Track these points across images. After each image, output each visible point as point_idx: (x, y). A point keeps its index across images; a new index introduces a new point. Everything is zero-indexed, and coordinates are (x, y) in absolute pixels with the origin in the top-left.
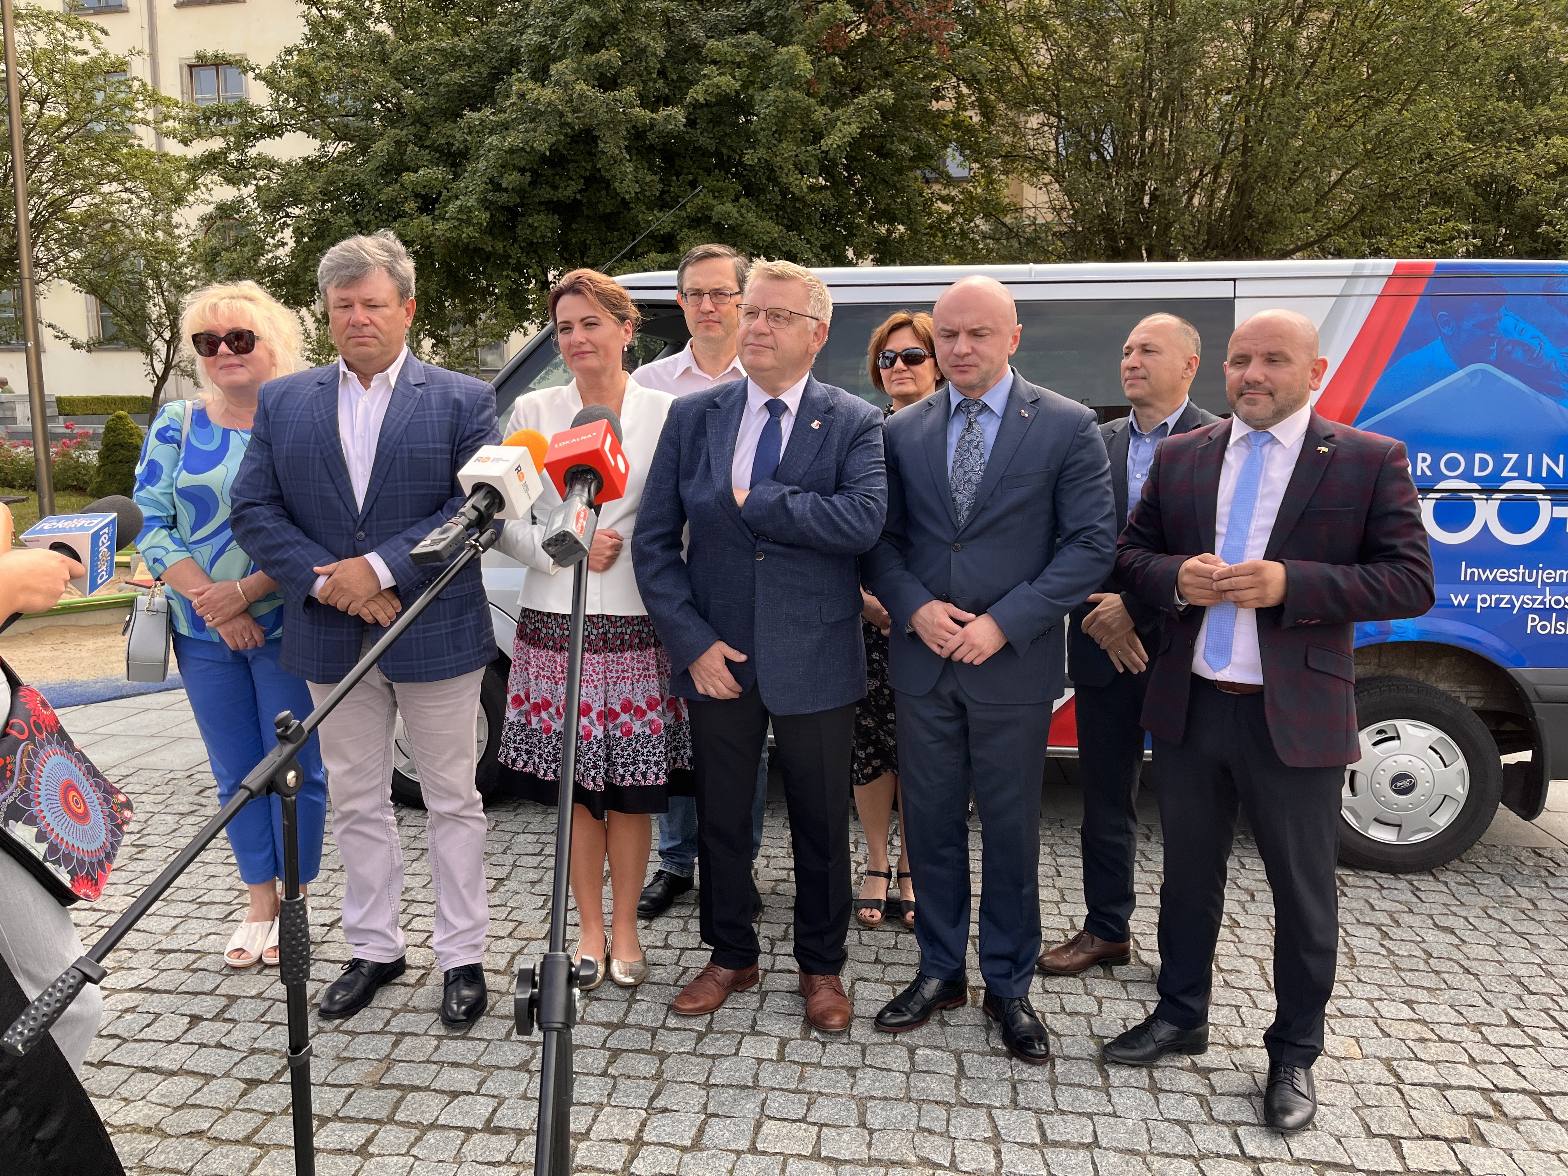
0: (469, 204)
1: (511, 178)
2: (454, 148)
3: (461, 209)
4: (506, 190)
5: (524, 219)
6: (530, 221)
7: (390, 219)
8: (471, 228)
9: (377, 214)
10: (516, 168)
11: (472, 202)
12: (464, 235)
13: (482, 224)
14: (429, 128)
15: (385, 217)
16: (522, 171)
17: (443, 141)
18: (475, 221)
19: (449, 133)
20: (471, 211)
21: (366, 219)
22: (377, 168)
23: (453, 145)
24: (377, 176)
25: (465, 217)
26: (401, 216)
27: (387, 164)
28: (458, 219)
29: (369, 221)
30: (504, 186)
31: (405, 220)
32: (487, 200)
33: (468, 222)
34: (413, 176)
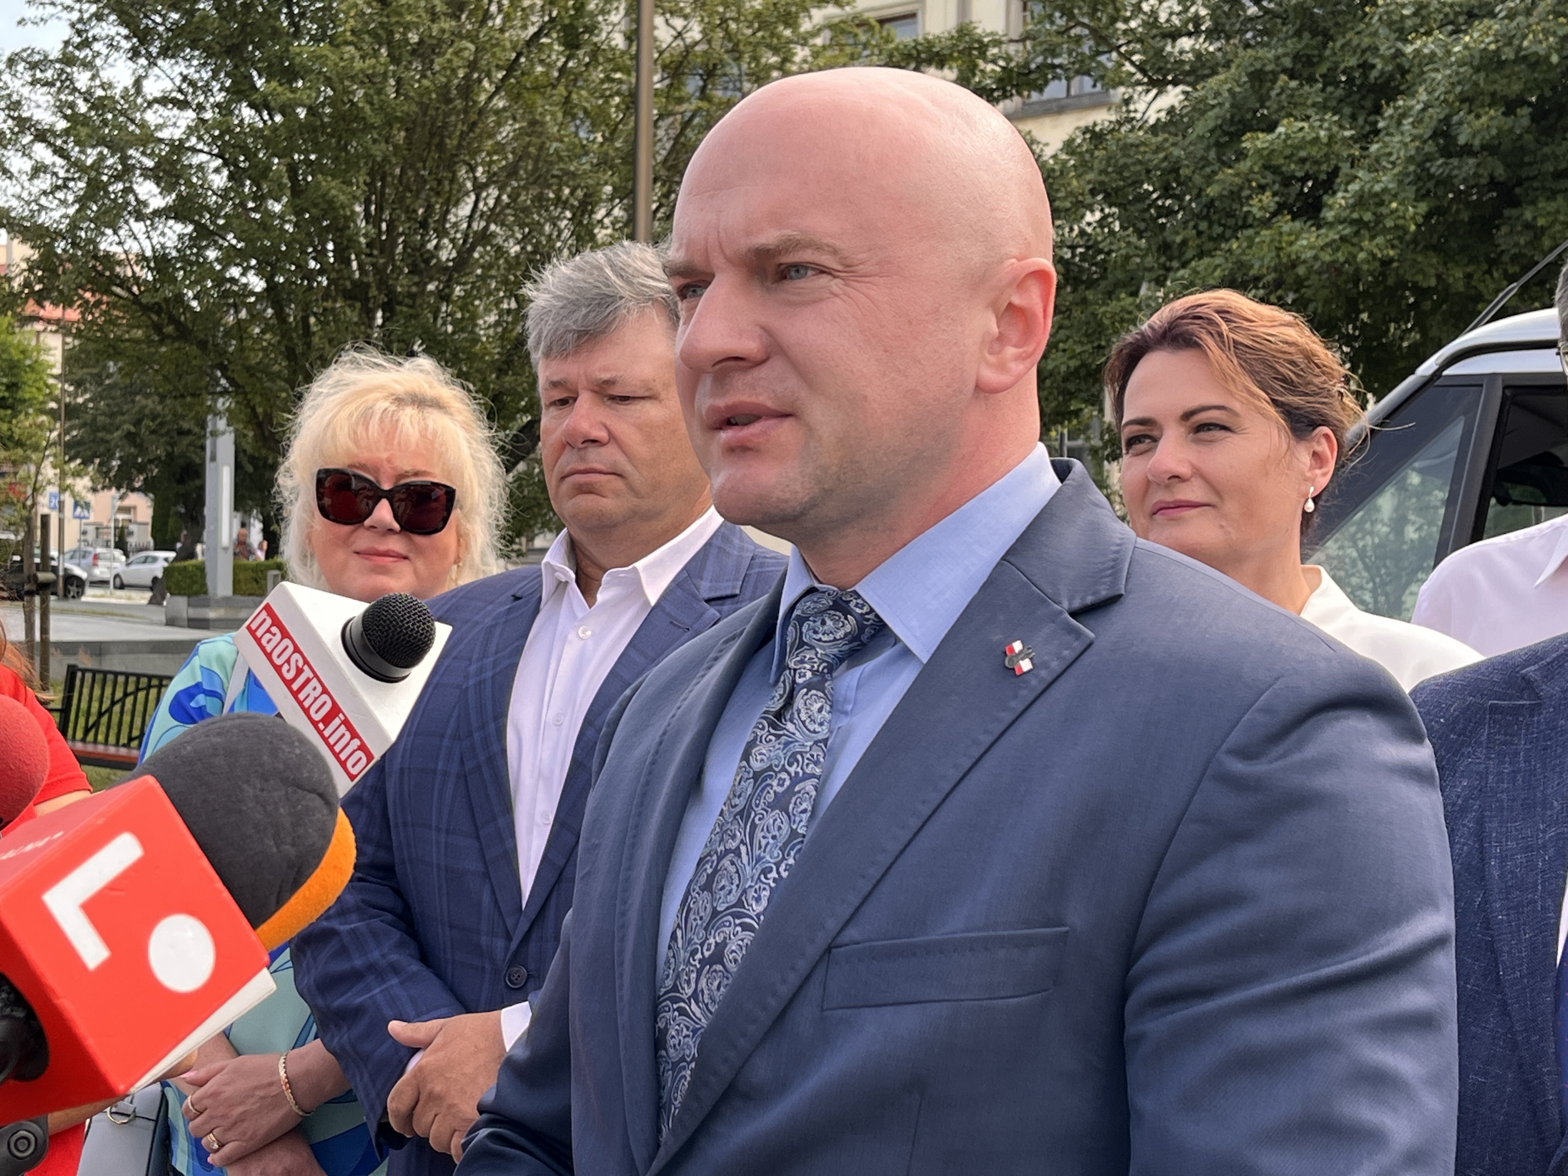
0: (1377, 188)
1: (1477, 124)
2: (1374, 74)
3: (1361, 201)
4: (1467, 150)
5: (1514, 212)
6: (1528, 215)
7: (1228, 233)
8: (1380, 240)
9: (1203, 226)
10: (1494, 100)
11: (1386, 180)
12: (1362, 256)
13: (1405, 230)
14: (1328, 37)
15: (1217, 230)
16: (1511, 107)
17: (1353, 62)
18: (1389, 223)
19: (1366, 41)
20: (1381, 203)
21: (1178, 239)
22: (1212, 131)
23: (1373, 66)
24: (1208, 149)
25: (1368, 216)
26: (1245, 226)
27: (1232, 122)
28: (1353, 222)
29: (1184, 242)
30: (1462, 140)
31: (1250, 232)
32: (1431, 176)
33: (1374, 228)
34: (1262, 140)
